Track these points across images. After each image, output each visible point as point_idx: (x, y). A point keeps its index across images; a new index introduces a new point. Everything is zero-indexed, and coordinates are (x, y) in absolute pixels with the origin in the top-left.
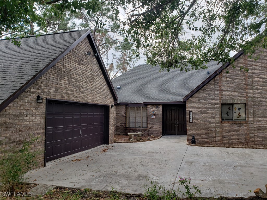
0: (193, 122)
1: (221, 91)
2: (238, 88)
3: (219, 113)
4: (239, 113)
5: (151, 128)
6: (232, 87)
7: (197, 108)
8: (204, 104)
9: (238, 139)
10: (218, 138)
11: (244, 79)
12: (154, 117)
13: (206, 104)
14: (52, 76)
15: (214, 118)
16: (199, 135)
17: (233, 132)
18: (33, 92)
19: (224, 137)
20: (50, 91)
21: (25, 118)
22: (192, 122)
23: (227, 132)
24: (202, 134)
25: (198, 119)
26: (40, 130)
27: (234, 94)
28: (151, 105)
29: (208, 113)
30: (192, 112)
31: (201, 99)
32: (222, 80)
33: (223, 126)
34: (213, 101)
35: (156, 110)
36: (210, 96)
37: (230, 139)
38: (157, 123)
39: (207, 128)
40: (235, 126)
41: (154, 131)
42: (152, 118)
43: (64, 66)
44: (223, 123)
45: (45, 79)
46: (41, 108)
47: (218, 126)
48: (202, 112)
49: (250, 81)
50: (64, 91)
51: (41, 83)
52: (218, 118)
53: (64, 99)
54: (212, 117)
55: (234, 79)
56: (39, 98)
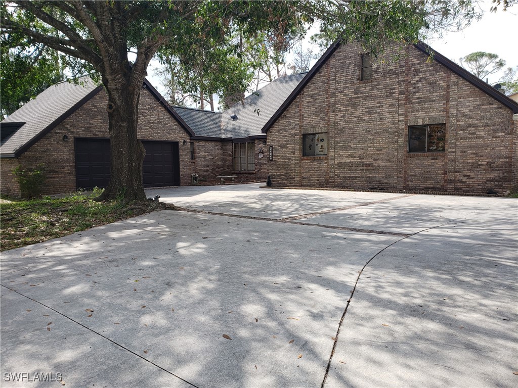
0: (274, 159)
1: (301, 117)
2: (320, 111)
3: (298, 147)
4: (322, 146)
5: (258, 171)
6: (313, 111)
7: (277, 141)
8: (284, 136)
9: (318, 180)
10: (297, 179)
11: (327, 98)
12: (262, 156)
13: (286, 136)
14: (80, 117)
15: (294, 154)
16: (279, 176)
17: (313, 172)
18: (58, 133)
19: (304, 178)
20: (78, 130)
21: (53, 153)
22: (272, 160)
23: (306, 172)
24: (282, 175)
25: (278, 156)
26: (70, 163)
27: (315, 120)
28: (258, 139)
29: (288, 147)
30: (272, 147)
31: (281, 130)
32: (303, 101)
33: (303, 163)
34: (293, 132)
35: (264, 147)
36: (290, 124)
37: (309, 180)
38: (265, 164)
39: (286, 167)
40: (315, 163)
41: (261, 175)
42: (260, 157)
43: (95, 107)
44: (303, 160)
45: (71, 121)
46: (69, 146)
47: (297, 163)
48: (283, 146)
49: (332, 100)
50: (96, 130)
51: (68, 124)
52: (298, 154)
53: (97, 137)
54: (292, 152)
55: (316, 99)
56: (65, 137)
